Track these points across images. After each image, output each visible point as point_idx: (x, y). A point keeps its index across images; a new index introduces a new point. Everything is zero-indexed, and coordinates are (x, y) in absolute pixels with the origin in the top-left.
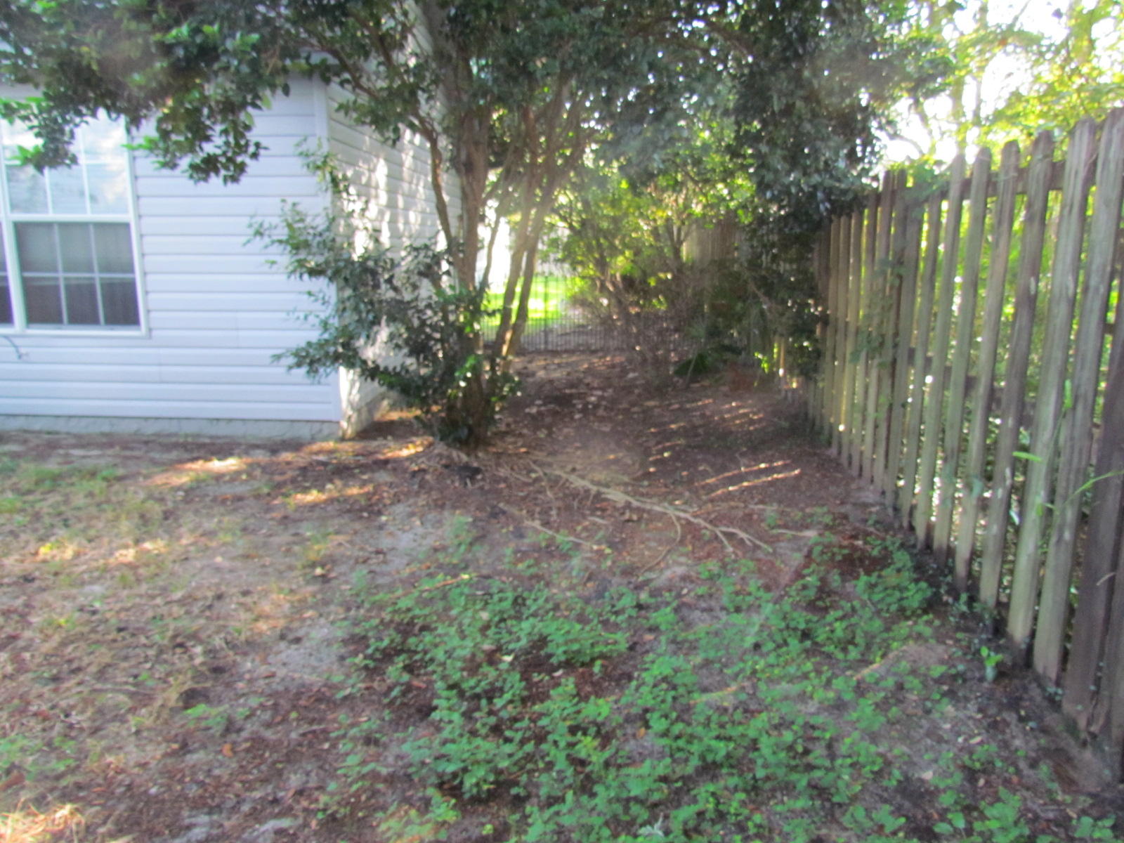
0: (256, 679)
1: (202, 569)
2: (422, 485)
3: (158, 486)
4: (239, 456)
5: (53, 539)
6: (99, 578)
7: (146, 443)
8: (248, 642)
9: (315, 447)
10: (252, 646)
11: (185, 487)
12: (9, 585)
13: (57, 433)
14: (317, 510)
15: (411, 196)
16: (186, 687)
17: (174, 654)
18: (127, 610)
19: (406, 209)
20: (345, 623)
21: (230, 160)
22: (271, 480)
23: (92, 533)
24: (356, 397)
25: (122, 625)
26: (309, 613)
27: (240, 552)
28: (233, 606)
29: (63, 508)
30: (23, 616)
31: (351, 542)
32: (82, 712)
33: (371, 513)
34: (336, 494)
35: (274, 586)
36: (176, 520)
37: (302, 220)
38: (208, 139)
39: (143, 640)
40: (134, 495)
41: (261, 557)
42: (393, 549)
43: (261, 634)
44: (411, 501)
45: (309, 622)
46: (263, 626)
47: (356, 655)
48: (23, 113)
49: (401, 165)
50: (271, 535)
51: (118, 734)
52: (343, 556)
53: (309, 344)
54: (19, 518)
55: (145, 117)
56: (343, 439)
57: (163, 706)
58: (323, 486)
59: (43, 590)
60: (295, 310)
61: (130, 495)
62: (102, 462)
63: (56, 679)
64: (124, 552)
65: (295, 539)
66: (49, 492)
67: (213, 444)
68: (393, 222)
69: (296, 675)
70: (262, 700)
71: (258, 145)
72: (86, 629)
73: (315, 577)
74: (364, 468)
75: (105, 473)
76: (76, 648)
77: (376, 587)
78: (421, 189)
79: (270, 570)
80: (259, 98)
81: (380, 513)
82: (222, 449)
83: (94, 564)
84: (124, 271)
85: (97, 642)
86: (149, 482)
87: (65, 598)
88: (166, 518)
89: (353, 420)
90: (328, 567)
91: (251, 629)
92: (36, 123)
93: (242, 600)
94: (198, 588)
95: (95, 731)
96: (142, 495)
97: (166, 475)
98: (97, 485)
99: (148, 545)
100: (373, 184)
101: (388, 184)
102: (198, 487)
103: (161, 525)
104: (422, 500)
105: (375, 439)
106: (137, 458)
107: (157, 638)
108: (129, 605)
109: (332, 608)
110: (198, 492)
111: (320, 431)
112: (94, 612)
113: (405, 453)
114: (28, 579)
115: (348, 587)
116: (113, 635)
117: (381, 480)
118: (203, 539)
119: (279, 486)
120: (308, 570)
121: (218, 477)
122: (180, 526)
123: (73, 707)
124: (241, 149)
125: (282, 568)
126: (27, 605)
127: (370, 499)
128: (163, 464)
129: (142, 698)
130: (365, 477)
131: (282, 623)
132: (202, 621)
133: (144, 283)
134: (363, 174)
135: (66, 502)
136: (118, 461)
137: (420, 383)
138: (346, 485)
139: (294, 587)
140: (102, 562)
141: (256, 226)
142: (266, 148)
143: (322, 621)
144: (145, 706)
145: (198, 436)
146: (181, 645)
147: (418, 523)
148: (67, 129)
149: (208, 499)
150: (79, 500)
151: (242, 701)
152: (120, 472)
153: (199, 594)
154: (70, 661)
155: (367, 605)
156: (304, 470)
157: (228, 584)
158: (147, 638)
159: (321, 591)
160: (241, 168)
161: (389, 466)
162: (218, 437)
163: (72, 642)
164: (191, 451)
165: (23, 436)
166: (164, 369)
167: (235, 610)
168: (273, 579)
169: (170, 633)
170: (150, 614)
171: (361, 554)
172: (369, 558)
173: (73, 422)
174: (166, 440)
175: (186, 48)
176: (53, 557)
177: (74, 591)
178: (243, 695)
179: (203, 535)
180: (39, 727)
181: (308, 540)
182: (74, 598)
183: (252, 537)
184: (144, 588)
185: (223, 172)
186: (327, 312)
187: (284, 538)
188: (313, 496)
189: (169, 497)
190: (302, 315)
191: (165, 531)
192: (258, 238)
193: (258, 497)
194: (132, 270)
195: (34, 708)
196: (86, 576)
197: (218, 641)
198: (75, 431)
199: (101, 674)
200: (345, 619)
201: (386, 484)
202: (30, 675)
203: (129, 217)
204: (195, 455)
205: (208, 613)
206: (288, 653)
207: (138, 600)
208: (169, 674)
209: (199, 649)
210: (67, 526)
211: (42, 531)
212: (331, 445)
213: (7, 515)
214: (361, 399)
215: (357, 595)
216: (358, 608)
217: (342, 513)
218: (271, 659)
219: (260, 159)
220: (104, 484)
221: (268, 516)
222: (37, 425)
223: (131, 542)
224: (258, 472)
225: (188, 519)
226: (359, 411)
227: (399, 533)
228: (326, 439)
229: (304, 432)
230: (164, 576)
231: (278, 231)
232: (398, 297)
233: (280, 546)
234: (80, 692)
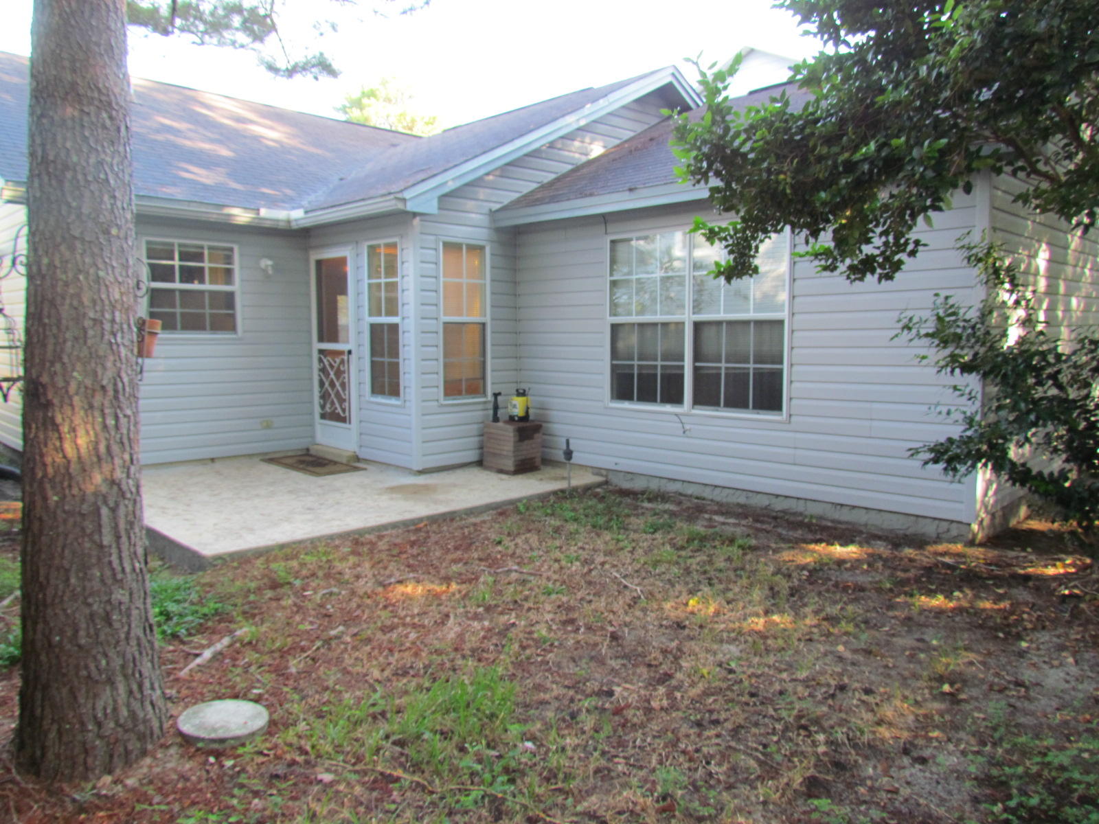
0: (878, 790)
1: (825, 655)
2: (1076, 614)
3: (785, 561)
4: (861, 544)
5: (699, 594)
6: (735, 640)
7: (775, 518)
8: (870, 746)
9: (940, 548)
10: (873, 750)
11: (810, 567)
12: (666, 628)
13: (704, 499)
14: (943, 617)
15: (1076, 280)
16: (808, 774)
17: (799, 735)
18: (758, 676)
19: (1068, 295)
20: (980, 759)
21: (887, 259)
22: (892, 575)
23: (730, 595)
24: (991, 500)
25: (753, 690)
26: (935, 734)
27: (863, 646)
28: (855, 702)
29: (708, 568)
30: (676, 658)
31: (984, 663)
32: (719, 764)
33: (1007, 634)
34: (966, 604)
35: (898, 693)
36: (801, 598)
37: (954, 314)
38: (868, 241)
39: (771, 712)
40: (765, 567)
41: (883, 656)
42: (1038, 684)
43: (883, 740)
44: (1060, 631)
45: (935, 744)
46: (884, 732)
47: (994, 803)
48: (723, 235)
49: (1066, 247)
50: (893, 635)
51: (748, 798)
52: (975, 677)
53: (950, 441)
54: (675, 570)
55: (824, 229)
56: (971, 543)
57: (787, 784)
58: (952, 593)
59: (692, 638)
60: (938, 404)
61: (760, 566)
62: (739, 530)
63: (699, 724)
64: (756, 620)
65: (920, 645)
66: (698, 550)
67: (835, 529)
68: (1051, 309)
69: (921, 801)
70: (885, 815)
71: (917, 243)
72: (724, 685)
73: (944, 694)
74: (999, 580)
75: (740, 542)
76: (715, 701)
77: (1017, 725)
78: (1087, 272)
79: (893, 673)
80: (941, 200)
81: (1019, 637)
82: (846, 535)
83: (731, 625)
84: (773, 363)
85: (732, 701)
86: (777, 556)
87: (708, 651)
88: (792, 595)
89: (985, 523)
90: (957, 686)
91: (874, 733)
92: (731, 242)
93: (865, 697)
94: (822, 673)
95: (729, 787)
96: (772, 569)
97: (792, 552)
98: (734, 551)
99: (776, 618)
100: (1033, 270)
101: (1048, 269)
102: (821, 570)
103: (788, 600)
104: (1075, 633)
105: (1011, 548)
106: (768, 532)
107: (784, 714)
108: (759, 672)
109: (962, 735)
110: (821, 574)
111: (948, 530)
112: (731, 671)
113: (1051, 571)
114: (680, 626)
115: (982, 716)
116: (746, 698)
117: (1020, 598)
118: (825, 623)
119: (903, 583)
120: (935, 684)
121: (840, 563)
122: (805, 605)
123: (712, 756)
124: (901, 248)
125: (906, 673)
126: (679, 649)
127: (1006, 618)
128: (788, 541)
129: (770, 770)
130: (1001, 591)
131: (905, 735)
132: (825, 709)
133: (790, 374)
134: (1022, 261)
135: (711, 562)
136: (751, 532)
137: (1086, 495)
138: (977, 597)
139: (919, 698)
140: (737, 624)
141: (905, 321)
142: (925, 245)
143: (951, 747)
144: (772, 778)
145: (821, 518)
146: (805, 728)
147: (1071, 660)
148: (754, 245)
149: (830, 583)
150: (720, 563)
151: (863, 808)
152: (753, 542)
153: (822, 680)
154: (711, 712)
155: (1006, 746)
156: (929, 570)
157: (851, 677)
158: (775, 710)
159: (948, 711)
160: (897, 266)
161: (1031, 584)
162: (840, 522)
163: (713, 694)
164: (815, 532)
165: (677, 498)
166: (799, 452)
167: (857, 706)
168: (897, 684)
169: (795, 712)
170: (777, 687)
171: (996, 680)
172: (1006, 688)
173: (718, 491)
174: (792, 518)
175: (872, 163)
176: (700, 610)
177: (715, 647)
178: (865, 802)
179: (825, 619)
180: (686, 765)
181: (935, 649)
182: (715, 654)
183: (874, 632)
184: (771, 659)
185: (879, 271)
186: (973, 408)
187: (905, 641)
188: (938, 601)
189: (795, 574)
190: (944, 410)
191: (791, 607)
192: (906, 331)
193: (879, 590)
194: (781, 362)
195: (682, 746)
196: (725, 635)
197: (840, 735)
198: (718, 499)
199: (735, 732)
200: (978, 753)
201: (1026, 604)
202: (680, 714)
203: (784, 315)
204: (818, 537)
205: (830, 702)
206: (913, 771)
207: (766, 669)
208: (793, 754)
209: (821, 737)
210: (710, 585)
211: (691, 585)
212: (959, 547)
213: (667, 565)
214: (996, 502)
215: (995, 729)
216: (994, 744)
217: (972, 627)
218: (893, 772)
219: (918, 255)
220: (741, 552)
221: (891, 614)
222: (690, 490)
223: (761, 612)
224: (879, 564)
225: (813, 601)
226: (993, 516)
227: (1045, 666)
228: (953, 540)
229: (930, 529)
230: (790, 652)
231: (928, 324)
232: (1063, 395)
233: (904, 649)
234: (718, 744)
